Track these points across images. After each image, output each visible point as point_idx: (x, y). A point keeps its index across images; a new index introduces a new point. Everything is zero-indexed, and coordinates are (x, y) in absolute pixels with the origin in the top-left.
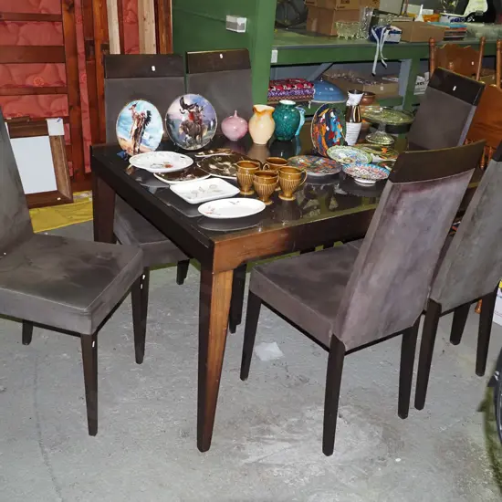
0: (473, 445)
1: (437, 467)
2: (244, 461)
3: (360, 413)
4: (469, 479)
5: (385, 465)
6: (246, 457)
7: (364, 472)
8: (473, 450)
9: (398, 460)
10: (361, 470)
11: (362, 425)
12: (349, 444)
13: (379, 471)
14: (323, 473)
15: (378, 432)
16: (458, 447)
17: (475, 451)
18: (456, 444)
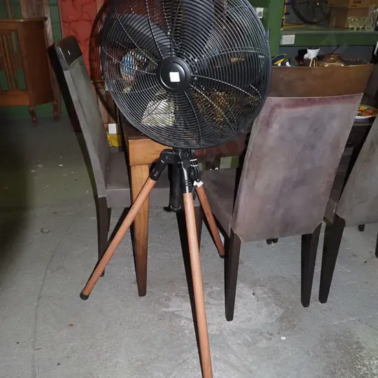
0: (357, 343)
1: (315, 353)
2: (165, 310)
3: (271, 295)
4: (340, 369)
5: (271, 339)
6: (168, 306)
7: (250, 340)
8: (355, 346)
9: (283, 338)
10: (248, 338)
11: (267, 305)
12: (249, 316)
13: (263, 343)
14: (217, 333)
15: (279, 312)
16: (341, 341)
17: (356, 348)
18: (342, 338)
